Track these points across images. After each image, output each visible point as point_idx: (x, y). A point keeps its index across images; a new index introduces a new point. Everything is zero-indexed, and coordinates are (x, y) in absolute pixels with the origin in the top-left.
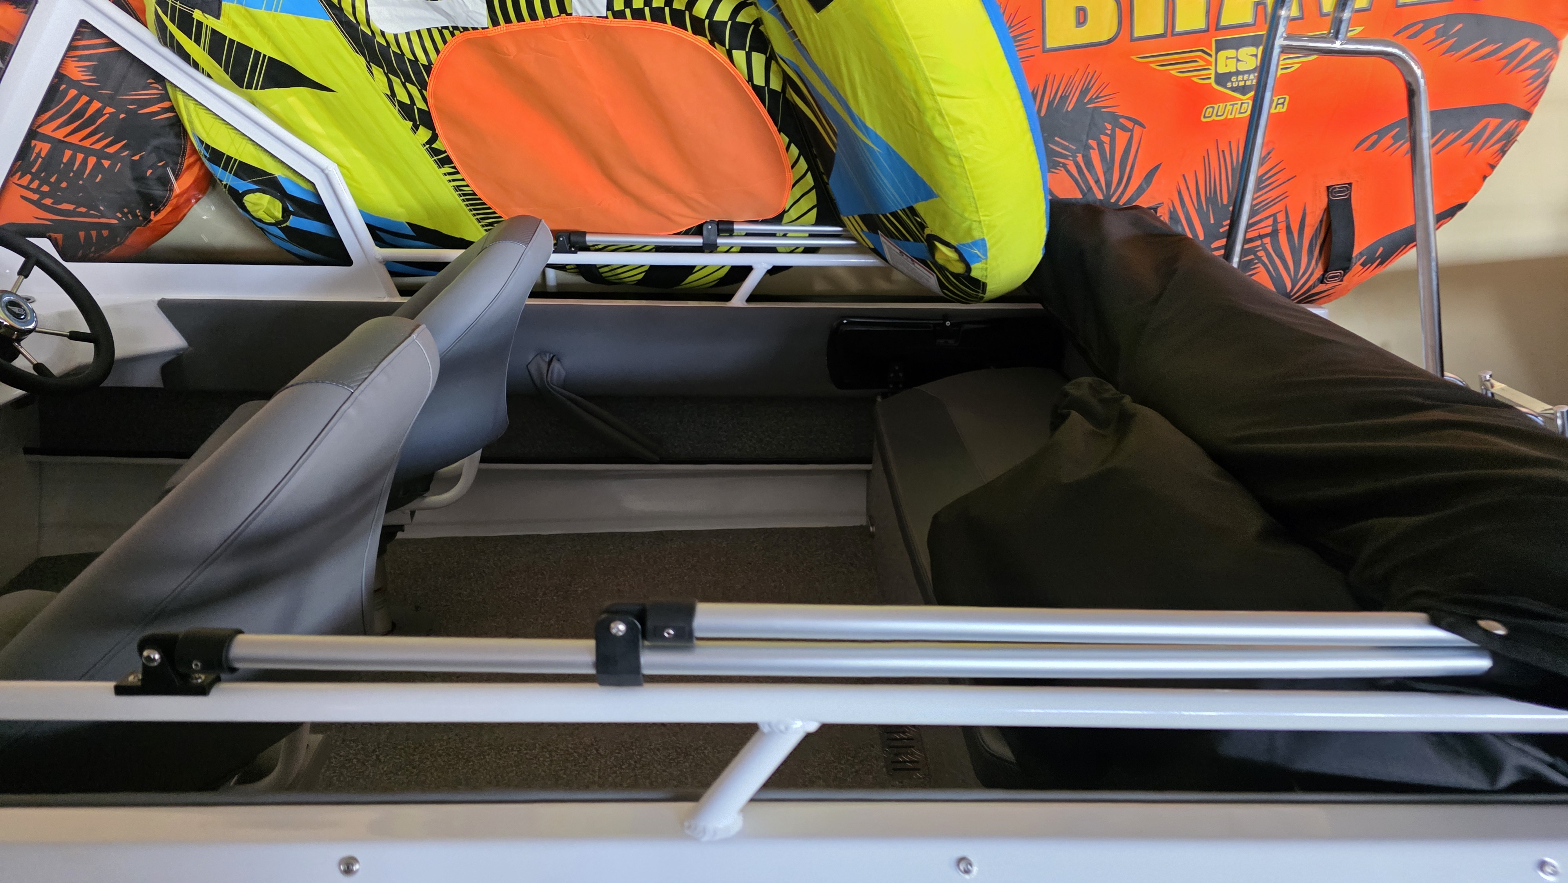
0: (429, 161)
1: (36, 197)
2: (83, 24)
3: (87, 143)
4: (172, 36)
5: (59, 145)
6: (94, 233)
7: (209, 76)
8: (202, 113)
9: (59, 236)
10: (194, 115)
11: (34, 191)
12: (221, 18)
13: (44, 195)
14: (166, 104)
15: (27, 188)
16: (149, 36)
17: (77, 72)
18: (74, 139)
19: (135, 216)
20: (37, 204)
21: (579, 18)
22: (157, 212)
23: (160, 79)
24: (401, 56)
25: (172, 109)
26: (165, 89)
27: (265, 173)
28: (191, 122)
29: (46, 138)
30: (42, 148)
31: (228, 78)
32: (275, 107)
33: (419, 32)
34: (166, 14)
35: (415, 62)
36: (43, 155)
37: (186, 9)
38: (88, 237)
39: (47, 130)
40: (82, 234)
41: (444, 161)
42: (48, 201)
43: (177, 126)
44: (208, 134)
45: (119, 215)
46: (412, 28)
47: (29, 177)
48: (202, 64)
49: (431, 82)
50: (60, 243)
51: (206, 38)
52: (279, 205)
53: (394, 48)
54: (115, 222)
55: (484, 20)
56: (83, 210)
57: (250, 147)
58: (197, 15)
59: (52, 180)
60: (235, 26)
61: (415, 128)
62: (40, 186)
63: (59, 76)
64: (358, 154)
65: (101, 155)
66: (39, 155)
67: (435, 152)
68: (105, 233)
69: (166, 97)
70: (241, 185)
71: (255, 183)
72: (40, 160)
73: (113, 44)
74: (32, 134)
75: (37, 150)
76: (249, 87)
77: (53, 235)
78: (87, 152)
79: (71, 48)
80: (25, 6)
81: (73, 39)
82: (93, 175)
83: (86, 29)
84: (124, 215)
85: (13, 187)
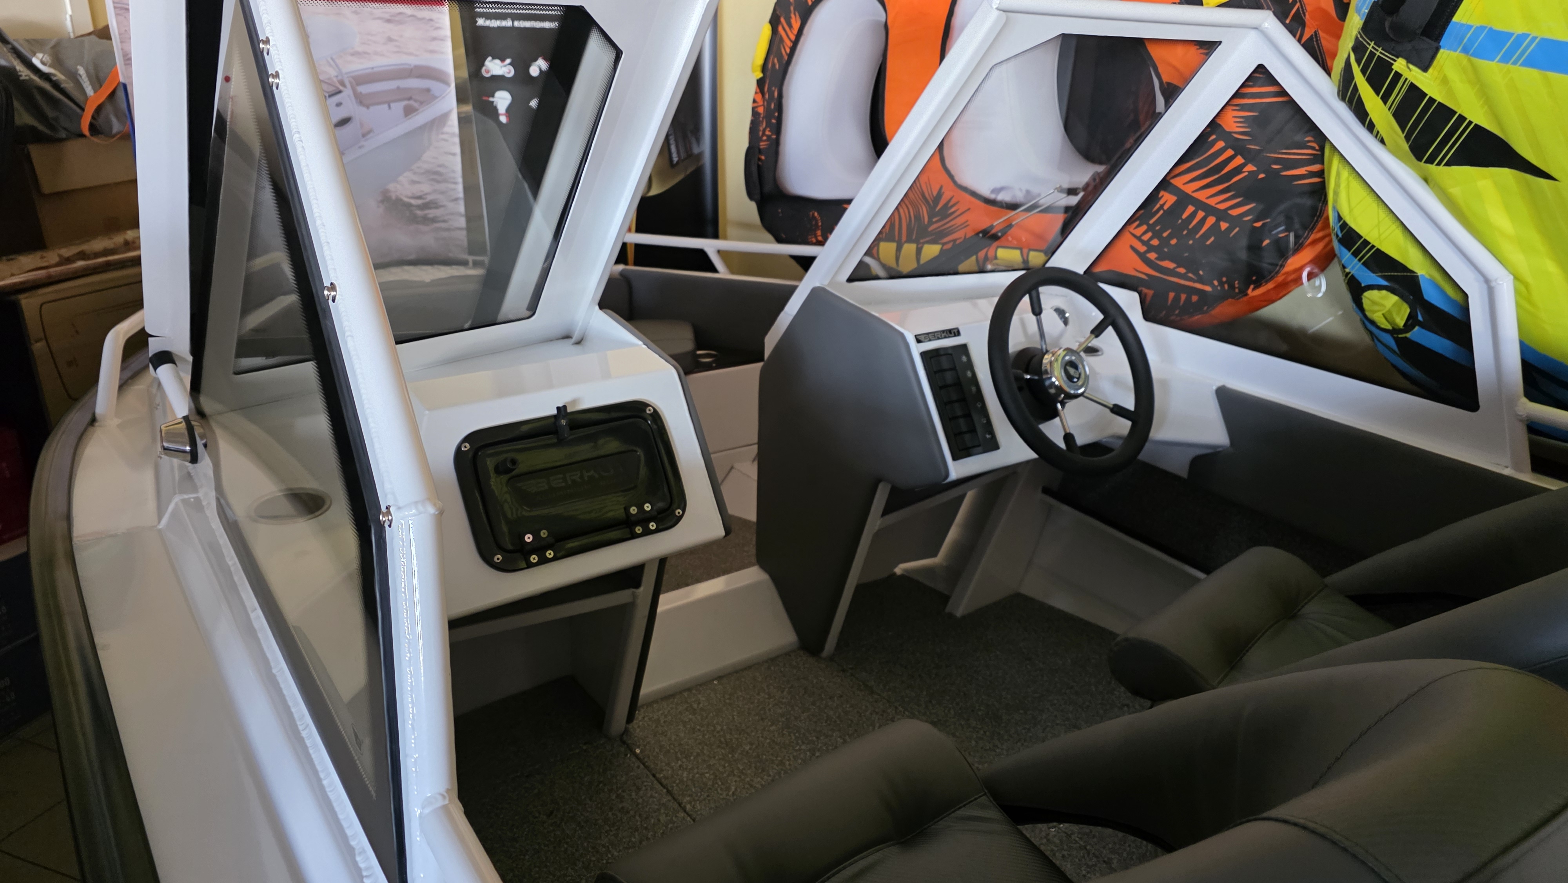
1: (1143, 249)
2: (1261, 68)
3: (1212, 202)
4: (1356, 88)
5: (1184, 199)
6: (1183, 297)
7: (1382, 141)
8: (1355, 184)
9: (1150, 293)
10: (1343, 185)
11: (1144, 243)
12: (1431, 70)
13: (1151, 249)
14: (1316, 168)
15: (1139, 238)
16: (1327, 86)
17: (1232, 123)
18: (1202, 196)
19: (1232, 287)
20: (1142, 256)
22: (1258, 285)
23: (1321, 139)
25: (1321, 174)
26: (1322, 149)
27: (1404, 268)
28: (1336, 193)
29: (1176, 191)
30: (1168, 199)
31: (1406, 146)
32: (1455, 191)
34: (1358, 62)
36: (1166, 207)
37: (1387, 57)
39: (1178, 182)
40: (1172, 295)
42: (1152, 256)
43: (1319, 192)
44: (1351, 210)
45: (1216, 283)
47: (1144, 227)
48: (1379, 126)
50: (1148, 299)
51: (1397, 94)
52: (1406, 310)
54: (1208, 289)
56: (1182, 270)
57: (1398, 233)
58: (1400, 65)
59: (1165, 235)
60: (1445, 81)
62: (1151, 239)
63: (1214, 125)
65: (1222, 215)
66: (1162, 206)
68: (1195, 298)
69: (1319, 158)
70: (1366, 277)
71: (1385, 278)
72: (1161, 212)
73: (1283, 93)
74: (1164, 184)
75: (1161, 202)
76: (1430, 161)
77: (1145, 290)
78: (1210, 210)
79: (1237, 95)
80: (1208, 47)
81: (1243, 86)
82: (1206, 236)
83: (1261, 75)
84: (1221, 284)
85: (1127, 236)
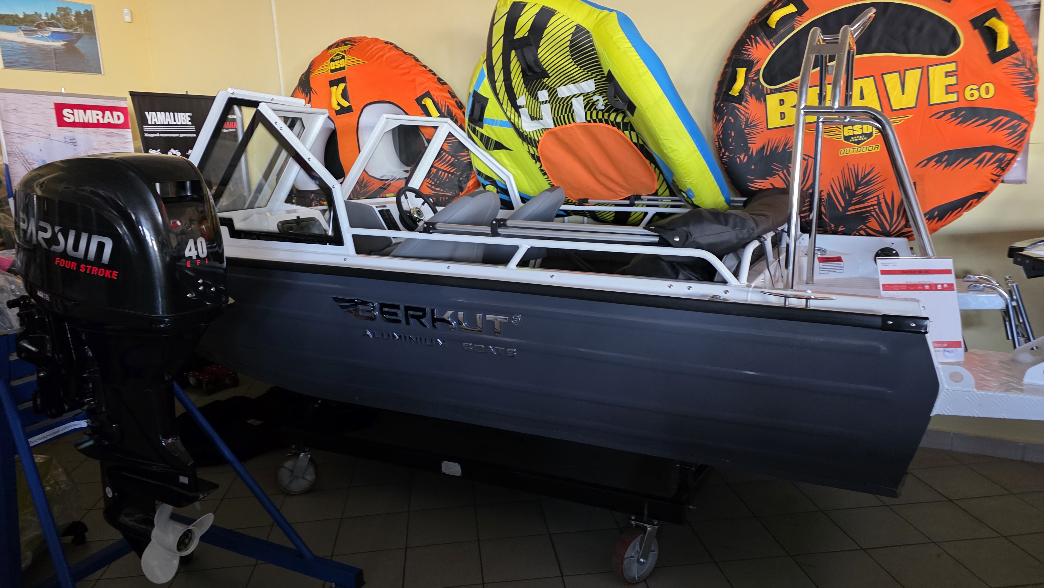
0: (540, 174)
1: (430, 186)
2: (450, 133)
3: (445, 169)
4: (471, 135)
5: (439, 170)
6: (444, 198)
7: (479, 147)
8: (477, 159)
9: (435, 199)
10: (475, 160)
11: (430, 184)
12: (484, 129)
13: (432, 185)
14: (468, 157)
15: (428, 183)
16: (465, 135)
17: (445, 148)
18: (442, 168)
19: (456, 193)
20: (430, 188)
21: (578, 123)
22: (462, 192)
23: (468, 149)
24: (531, 138)
25: (470, 159)
26: (469, 153)
27: (492, 179)
28: (474, 162)
29: (436, 168)
30: (434, 170)
31: (484, 147)
32: (496, 156)
33: (536, 131)
34: (470, 128)
35: (535, 140)
36: (434, 173)
37: (474, 126)
38: (442, 199)
39: (435, 165)
40: (441, 198)
41: (545, 174)
42: (433, 187)
43: (470, 163)
44: (478, 166)
45: (451, 192)
46: (534, 129)
47: (429, 179)
48: (478, 143)
49: (539, 146)
50: (435, 201)
51: (479, 135)
52: (496, 189)
53: (529, 136)
54: (450, 194)
55: (553, 126)
56: (442, 190)
57: (489, 170)
58: (477, 128)
59: (435, 180)
60: (487, 131)
61: (536, 162)
62: (432, 182)
63: (441, 149)
64: (519, 172)
65: (449, 173)
66: (433, 173)
67: (542, 171)
68: (447, 198)
69: (468, 155)
70: (486, 182)
71: (489, 182)
72: (433, 174)
73: (457, 139)
74: (432, 166)
75: (432, 171)
76: (489, 150)
77: (433, 198)
78: (445, 172)
79: (446, 140)
80: (436, 128)
81: (447, 138)
82: (446, 179)
83: (450, 135)
84: (453, 192)
85: (425, 182)
